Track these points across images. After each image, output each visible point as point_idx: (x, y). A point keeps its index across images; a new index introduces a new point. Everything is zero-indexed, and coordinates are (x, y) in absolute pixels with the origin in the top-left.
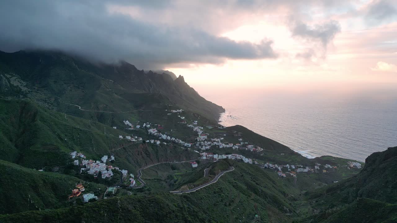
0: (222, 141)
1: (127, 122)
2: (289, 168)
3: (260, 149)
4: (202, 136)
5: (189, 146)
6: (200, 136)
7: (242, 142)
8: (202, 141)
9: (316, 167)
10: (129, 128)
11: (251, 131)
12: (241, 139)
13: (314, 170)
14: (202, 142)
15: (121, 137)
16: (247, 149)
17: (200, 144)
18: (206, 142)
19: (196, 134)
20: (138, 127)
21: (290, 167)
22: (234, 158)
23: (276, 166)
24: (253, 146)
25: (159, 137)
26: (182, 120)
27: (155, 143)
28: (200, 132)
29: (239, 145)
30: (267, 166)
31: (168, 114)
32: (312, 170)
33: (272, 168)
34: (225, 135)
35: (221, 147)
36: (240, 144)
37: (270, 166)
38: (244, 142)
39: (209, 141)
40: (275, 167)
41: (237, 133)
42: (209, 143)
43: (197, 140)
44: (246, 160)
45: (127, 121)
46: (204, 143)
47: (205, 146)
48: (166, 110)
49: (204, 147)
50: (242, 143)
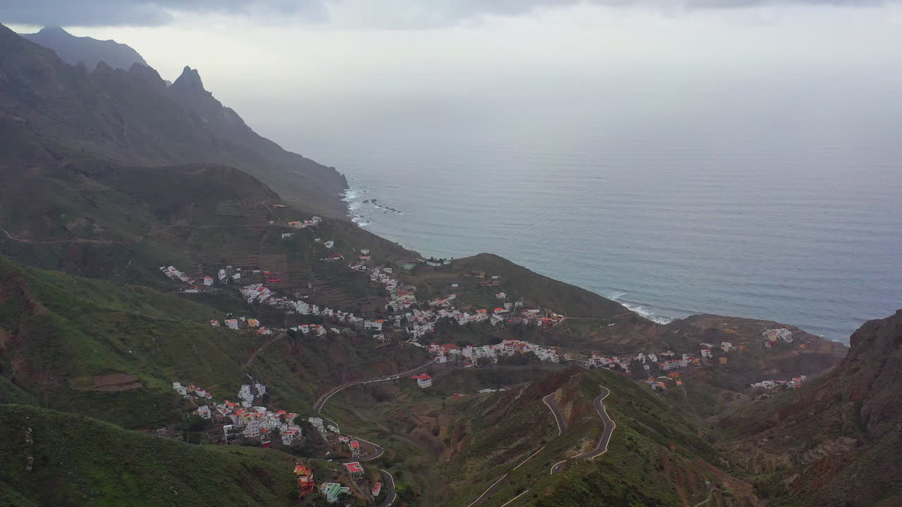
0: (456, 304)
1: (171, 271)
2: (644, 362)
3: (557, 318)
4: (401, 294)
5: (377, 328)
6: (393, 296)
7: (506, 302)
8: (406, 310)
9: (704, 353)
10: (187, 288)
11: (522, 268)
12: (503, 295)
13: (701, 362)
14: (408, 314)
15: (215, 324)
16: (526, 321)
17: (404, 321)
18: (416, 311)
19: (382, 292)
20: (208, 282)
21: (646, 361)
22: (513, 353)
23: (616, 360)
24: (538, 311)
25: (286, 309)
26: (332, 253)
27: (313, 333)
28: (392, 284)
29: (502, 311)
30: (594, 363)
31: (283, 236)
32: (697, 360)
33: (607, 366)
34: (457, 285)
35: (461, 323)
36: (504, 309)
37: (602, 364)
38: (513, 301)
39: (426, 307)
40: (613, 363)
41: (487, 277)
42: (427, 314)
43: (390, 309)
44: (544, 354)
45: (171, 268)
46: (413, 314)
47: (420, 324)
48: (272, 222)
49: (416, 327)
50: (507, 305)
